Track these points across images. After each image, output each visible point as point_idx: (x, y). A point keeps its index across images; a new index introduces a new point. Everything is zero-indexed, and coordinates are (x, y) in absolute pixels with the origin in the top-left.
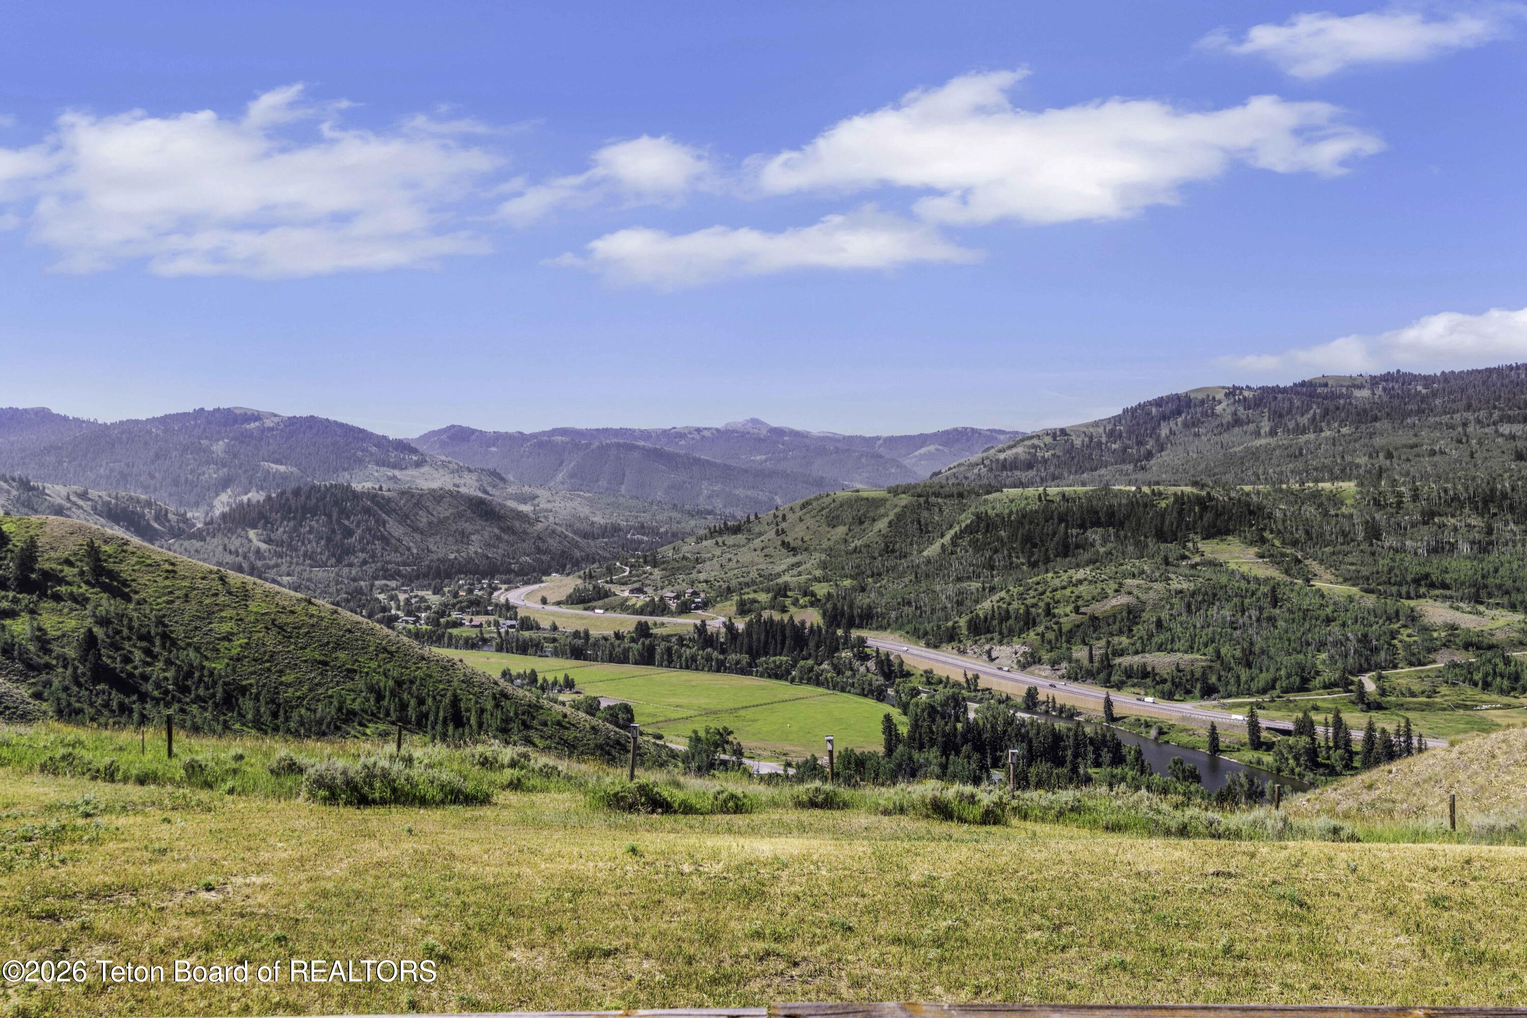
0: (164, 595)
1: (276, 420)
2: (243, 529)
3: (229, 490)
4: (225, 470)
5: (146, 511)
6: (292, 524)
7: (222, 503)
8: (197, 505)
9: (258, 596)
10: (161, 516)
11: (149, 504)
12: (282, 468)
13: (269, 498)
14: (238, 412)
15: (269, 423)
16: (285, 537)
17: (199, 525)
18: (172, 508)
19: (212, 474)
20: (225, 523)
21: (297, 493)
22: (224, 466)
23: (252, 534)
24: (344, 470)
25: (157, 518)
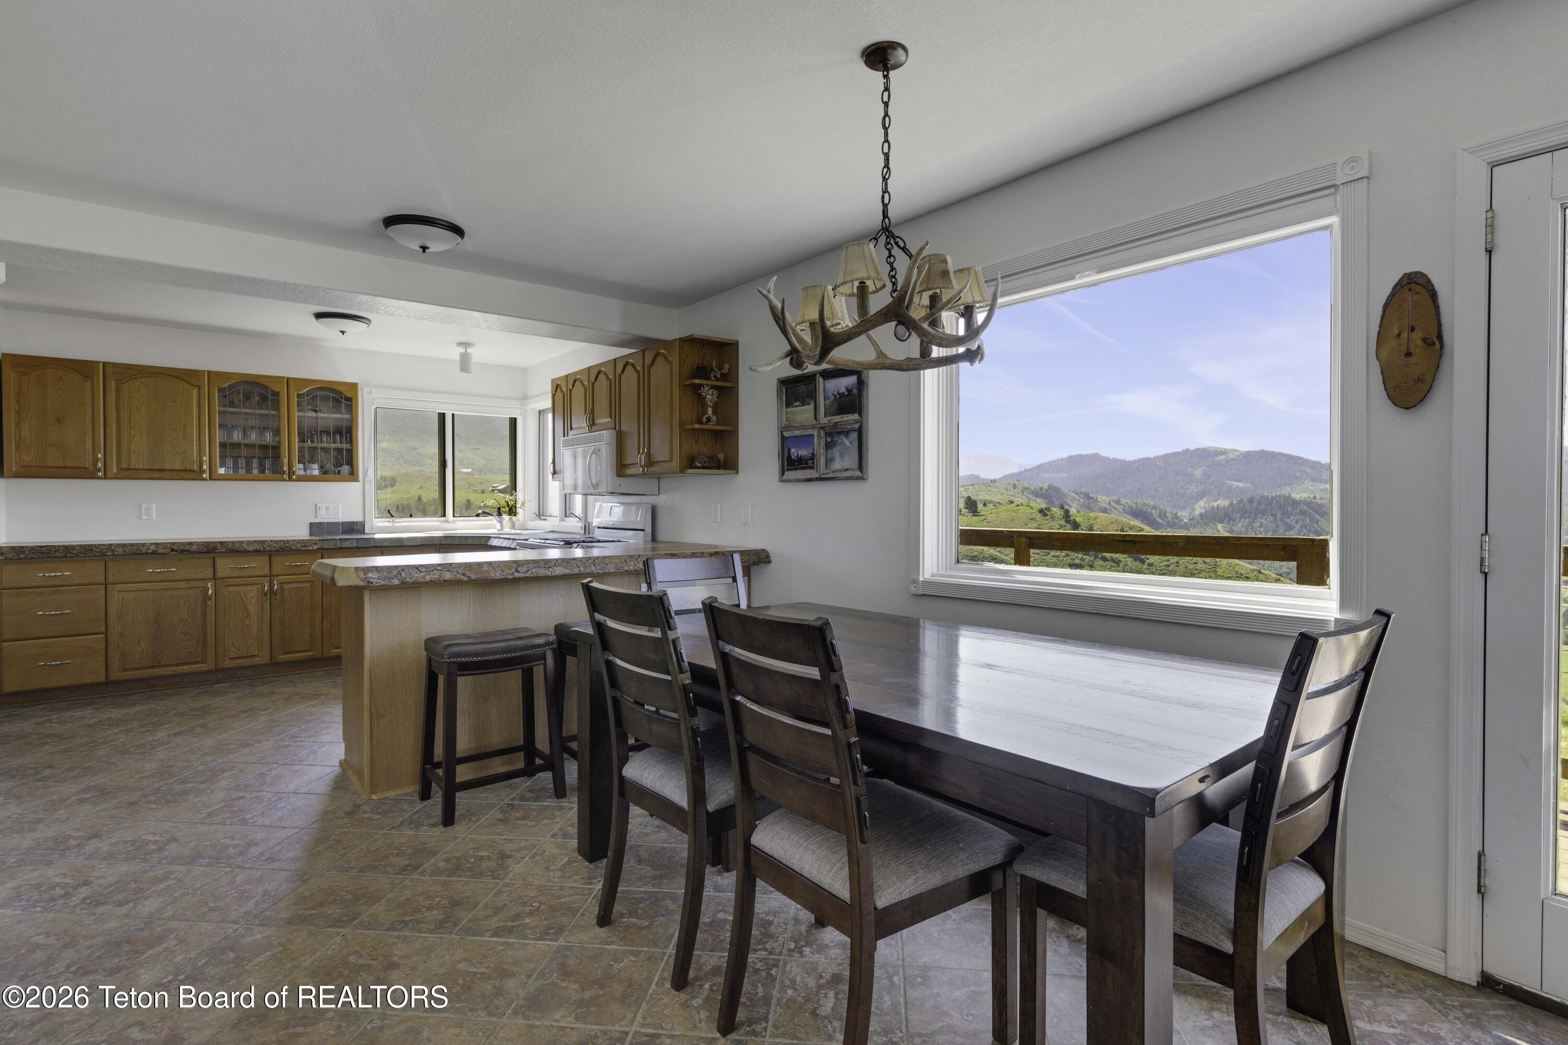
0: (1164, 561)
1: (1237, 453)
2: (1214, 524)
3: (1205, 499)
4: (1203, 486)
5: (1154, 511)
6: (1247, 521)
7: (1201, 507)
8: (1184, 508)
9: (1223, 566)
10: (1163, 515)
11: (1155, 507)
12: (1241, 484)
13: (1232, 504)
14: (1211, 450)
15: (1231, 456)
16: (1243, 529)
17: (1186, 521)
18: (1169, 510)
19: (1194, 489)
20: (1202, 519)
21: (1251, 501)
22: (1202, 483)
23: (1220, 526)
24: (1287, 485)
25: (1160, 516)
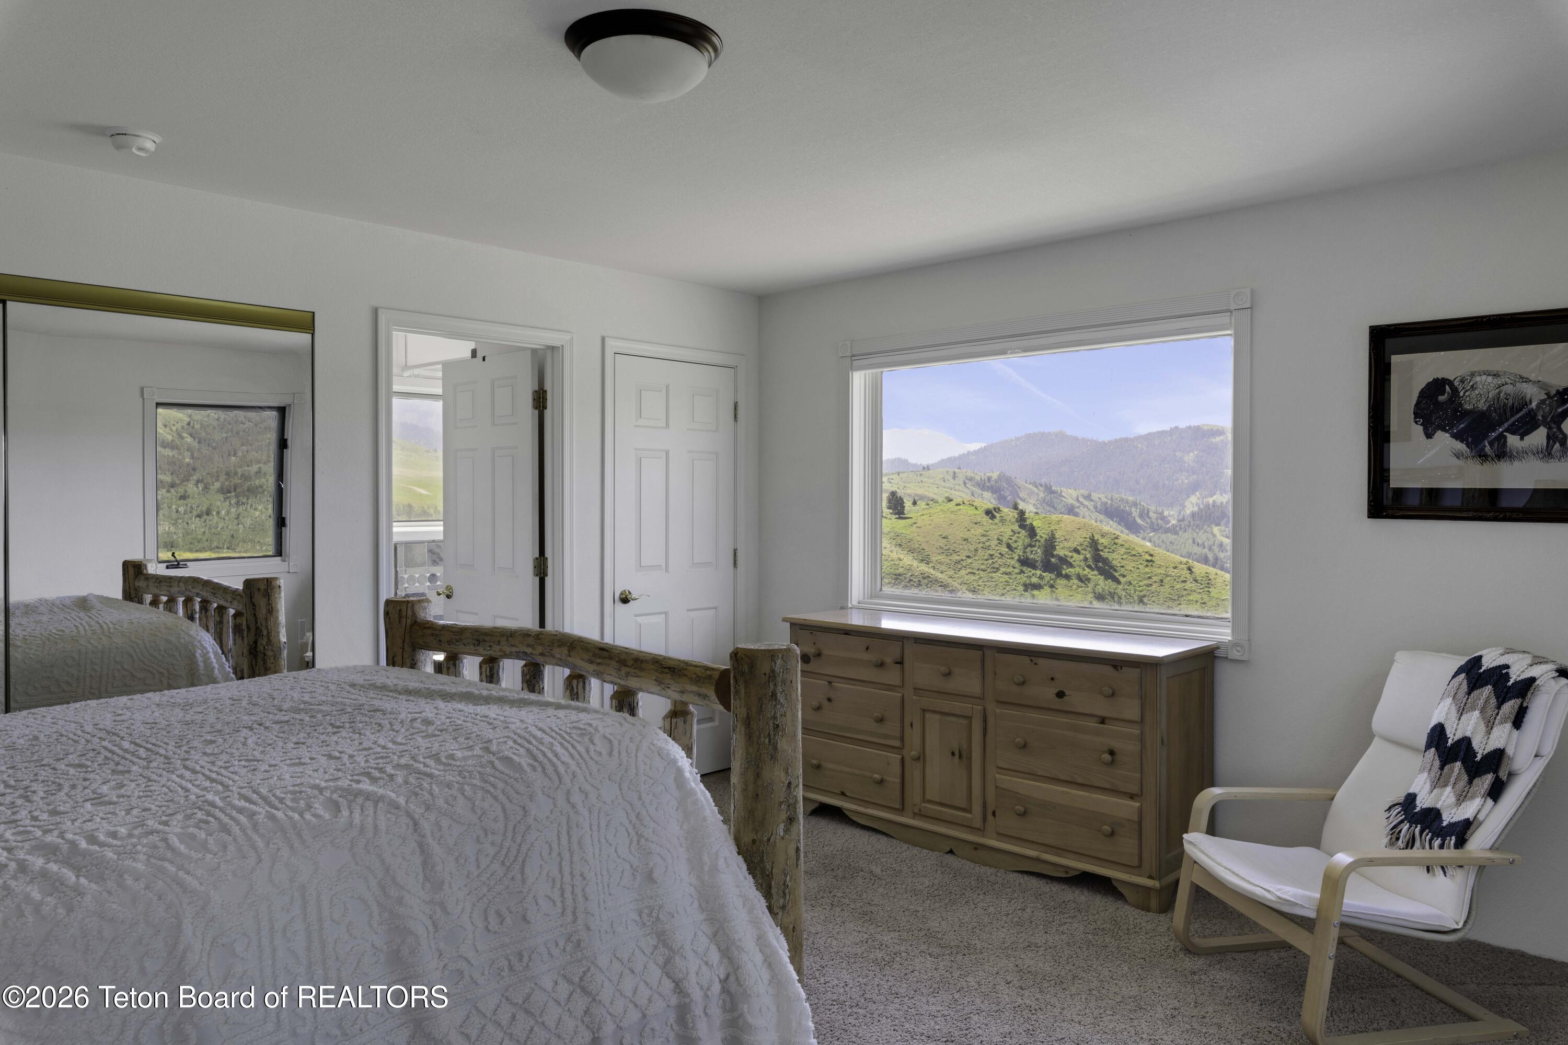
0: (1145, 579)
2: (1209, 526)
3: (1198, 493)
4: (1195, 476)
5: (1133, 509)
7: (1192, 504)
8: (1171, 505)
10: (1144, 514)
11: (1135, 504)
14: (1206, 428)
17: (1174, 522)
18: (1153, 508)
19: (1184, 479)
20: (1194, 520)
22: (1194, 473)
23: (1216, 530)
25: (1141, 516)
